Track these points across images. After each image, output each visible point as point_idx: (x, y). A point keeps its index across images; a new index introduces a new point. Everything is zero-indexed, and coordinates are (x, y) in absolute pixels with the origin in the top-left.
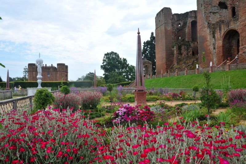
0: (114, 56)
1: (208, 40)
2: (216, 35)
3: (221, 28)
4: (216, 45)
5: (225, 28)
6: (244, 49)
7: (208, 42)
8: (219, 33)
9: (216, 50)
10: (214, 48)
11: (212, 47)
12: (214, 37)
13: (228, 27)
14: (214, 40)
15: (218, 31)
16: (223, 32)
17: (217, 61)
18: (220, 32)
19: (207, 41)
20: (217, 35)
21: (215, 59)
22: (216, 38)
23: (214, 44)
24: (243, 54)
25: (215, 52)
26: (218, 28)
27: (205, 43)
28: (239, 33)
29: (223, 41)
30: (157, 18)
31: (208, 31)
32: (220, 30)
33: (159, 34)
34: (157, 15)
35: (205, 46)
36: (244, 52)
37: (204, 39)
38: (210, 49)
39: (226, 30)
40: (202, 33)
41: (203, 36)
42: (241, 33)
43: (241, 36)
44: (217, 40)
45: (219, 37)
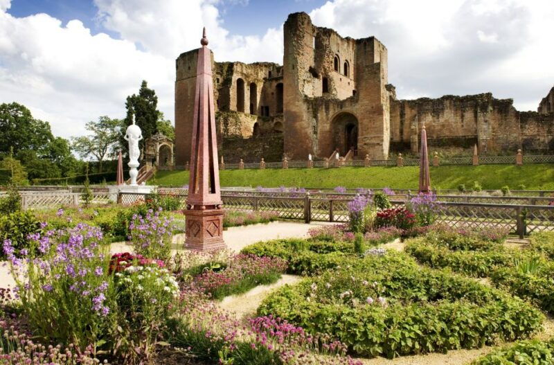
0: (20, 114)
1: (304, 119)
2: (319, 115)
3: (328, 106)
4: (319, 128)
5: (336, 109)
7: (303, 122)
8: (325, 114)
9: (318, 135)
10: (315, 133)
11: (310, 131)
12: (315, 117)
13: (341, 108)
14: (315, 121)
15: (324, 110)
16: (331, 113)
18: (326, 112)
19: (302, 120)
20: (322, 114)
21: (315, 148)
22: (319, 118)
23: (314, 127)
24: (365, 146)
25: (317, 139)
26: (324, 107)
27: (298, 123)
28: (359, 119)
29: (331, 125)
30: (182, 62)
31: (304, 107)
32: (327, 109)
33: (187, 90)
34: (183, 56)
35: (298, 127)
36: (365, 144)
37: (295, 117)
38: (306, 133)
39: (338, 111)
40: (291, 106)
41: (295, 112)
42: (361, 119)
43: (361, 123)
44: (320, 122)
45: (324, 118)
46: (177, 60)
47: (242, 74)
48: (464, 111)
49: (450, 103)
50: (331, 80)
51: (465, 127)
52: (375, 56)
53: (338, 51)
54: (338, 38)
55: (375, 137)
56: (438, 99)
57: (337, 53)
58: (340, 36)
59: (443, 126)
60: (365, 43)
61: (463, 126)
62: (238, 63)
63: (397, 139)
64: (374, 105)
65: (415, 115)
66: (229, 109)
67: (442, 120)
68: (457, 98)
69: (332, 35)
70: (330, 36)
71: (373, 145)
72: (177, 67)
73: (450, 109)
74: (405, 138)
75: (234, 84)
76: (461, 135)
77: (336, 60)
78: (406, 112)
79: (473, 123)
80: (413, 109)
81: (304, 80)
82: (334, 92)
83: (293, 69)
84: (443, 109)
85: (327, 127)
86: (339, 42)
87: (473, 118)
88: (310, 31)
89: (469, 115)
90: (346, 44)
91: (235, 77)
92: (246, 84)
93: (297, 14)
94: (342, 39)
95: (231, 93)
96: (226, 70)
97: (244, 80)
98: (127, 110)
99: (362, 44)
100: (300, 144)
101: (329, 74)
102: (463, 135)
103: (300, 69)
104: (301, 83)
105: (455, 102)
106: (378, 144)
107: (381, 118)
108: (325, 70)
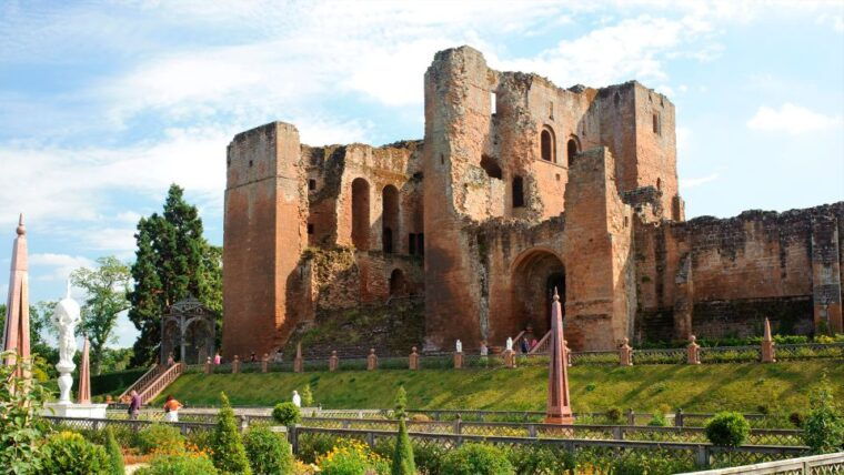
1: (463, 265)
2: (491, 256)
3: (508, 238)
4: (491, 285)
5: (523, 244)
6: (577, 307)
7: (462, 272)
8: (502, 254)
9: (490, 298)
10: (484, 294)
11: (474, 290)
12: (484, 260)
13: (532, 242)
14: (484, 270)
15: (500, 247)
16: (514, 253)
17: (493, 332)
18: (504, 251)
19: (458, 269)
20: (496, 256)
21: (484, 326)
22: (492, 264)
23: (482, 281)
24: (578, 322)
25: (488, 306)
26: (499, 240)
27: (451, 274)
28: (566, 263)
29: (514, 277)
30: (237, 151)
31: (464, 240)
32: (506, 244)
33: (245, 209)
34: (240, 138)
35: (452, 282)
36: (578, 317)
37: (447, 261)
38: (467, 295)
39: (526, 248)
40: (439, 240)
41: (445, 251)
42: (570, 265)
43: (571, 273)
44: (493, 272)
45: (501, 263)
46: (229, 148)
47: (365, 167)
48: (786, 244)
49: (757, 226)
50: (531, 179)
51: (788, 278)
52: (639, 122)
53: (551, 118)
54: (550, 90)
55: (596, 302)
56: (732, 219)
57: (549, 122)
58: (554, 87)
59: (744, 275)
60: (617, 96)
61: (784, 275)
62: (355, 145)
63: (650, 304)
64: (593, 235)
65: (687, 254)
66: (334, 243)
67: (741, 263)
68: (771, 216)
69: (534, 86)
70: (529, 87)
71: (595, 318)
72: (229, 163)
73: (758, 239)
74: (667, 302)
75: (346, 192)
76: (781, 294)
77: (547, 138)
78: (667, 249)
79: (806, 269)
80: (682, 240)
81: (466, 185)
82: (535, 206)
83: (443, 162)
84: (742, 241)
85: (507, 281)
86: (554, 98)
87: (804, 259)
88: (484, 83)
89: (796, 252)
90: (570, 103)
91: (348, 177)
92: (373, 189)
93: (449, 51)
94: (560, 91)
95: (338, 209)
96: (327, 163)
97: (369, 181)
98: (138, 249)
99: (611, 98)
100: (456, 317)
101: (526, 167)
102: (787, 293)
103: (454, 163)
104: (457, 191)
105: (765, 223)
106: (604, 317)
107: (608, 262)
108: (517, 160)
